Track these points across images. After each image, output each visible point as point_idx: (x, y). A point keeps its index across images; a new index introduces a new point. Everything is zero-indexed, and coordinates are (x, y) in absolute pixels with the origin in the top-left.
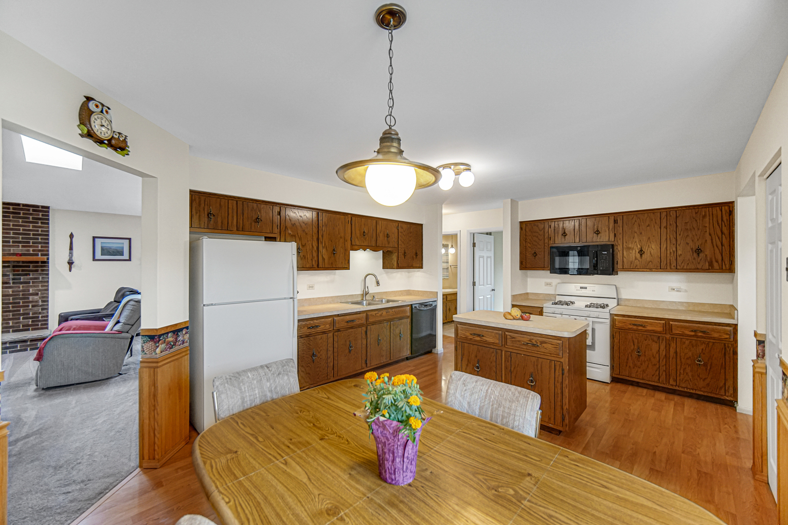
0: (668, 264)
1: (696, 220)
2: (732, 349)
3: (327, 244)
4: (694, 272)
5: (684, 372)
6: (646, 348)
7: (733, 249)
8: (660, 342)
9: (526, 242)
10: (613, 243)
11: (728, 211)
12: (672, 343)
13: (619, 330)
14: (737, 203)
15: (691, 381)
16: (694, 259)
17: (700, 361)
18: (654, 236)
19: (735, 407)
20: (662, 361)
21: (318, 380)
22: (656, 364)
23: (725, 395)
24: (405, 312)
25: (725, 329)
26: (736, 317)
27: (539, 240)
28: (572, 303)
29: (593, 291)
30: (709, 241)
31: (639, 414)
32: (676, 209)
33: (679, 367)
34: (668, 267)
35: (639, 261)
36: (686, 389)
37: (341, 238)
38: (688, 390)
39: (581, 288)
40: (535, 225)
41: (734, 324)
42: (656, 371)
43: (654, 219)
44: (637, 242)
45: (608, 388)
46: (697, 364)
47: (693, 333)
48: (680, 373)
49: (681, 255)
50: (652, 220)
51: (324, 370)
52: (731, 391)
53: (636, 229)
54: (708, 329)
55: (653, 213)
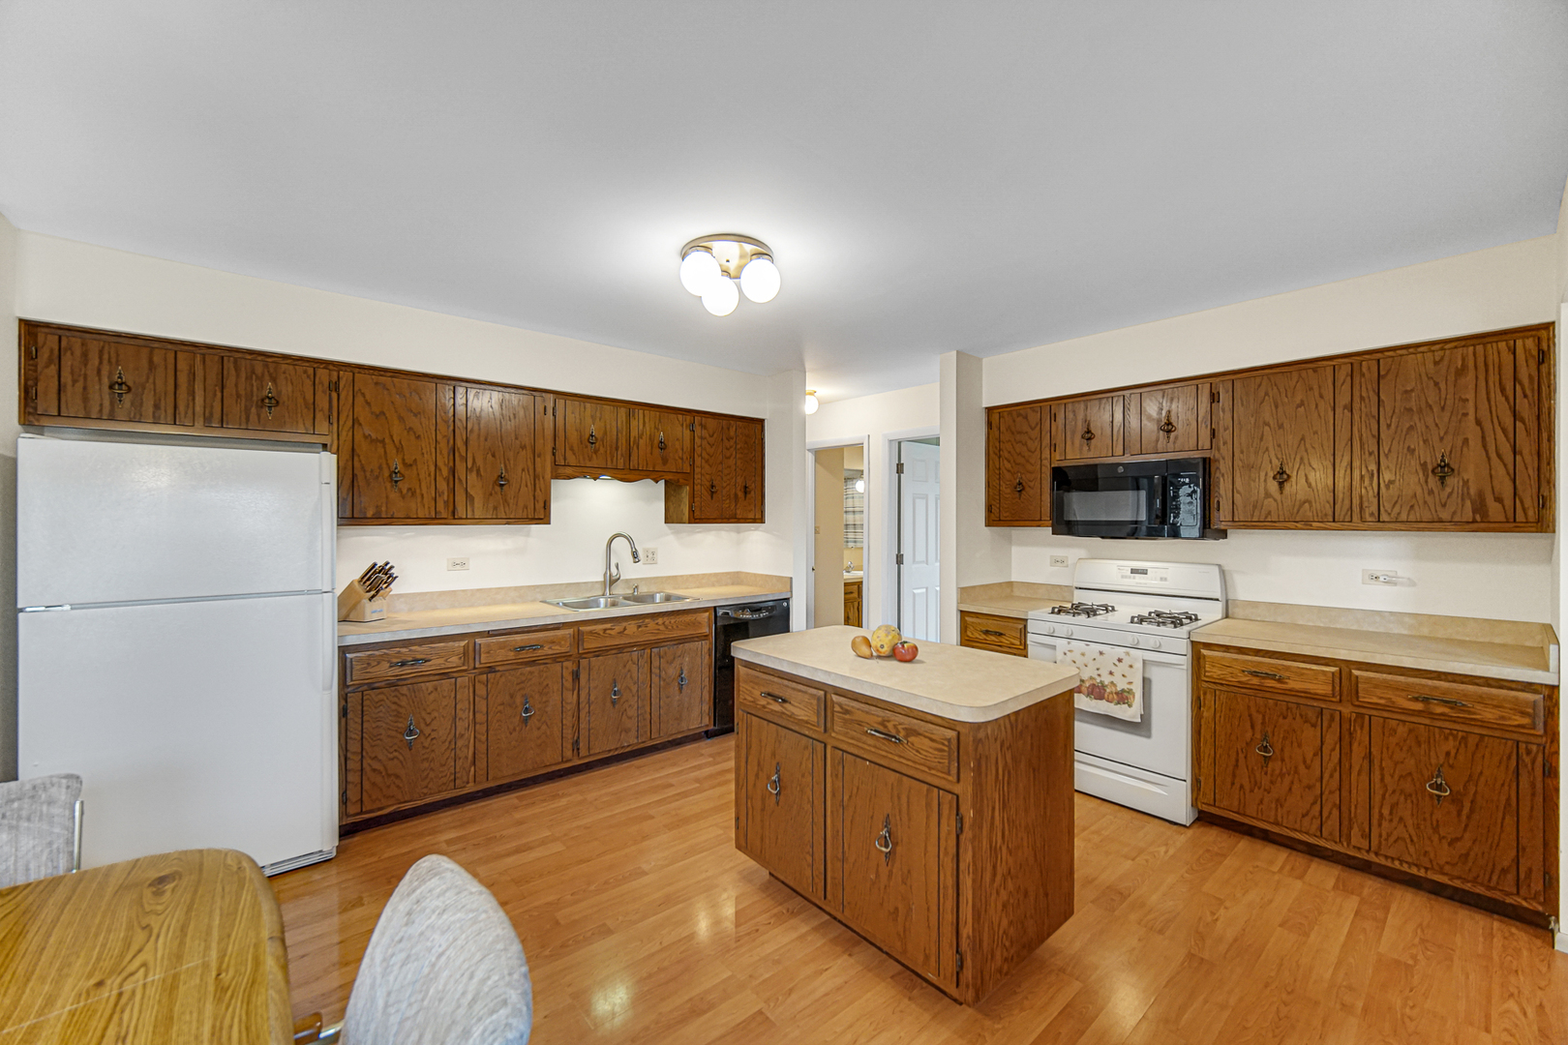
0: (1356, 509)
1: (1436, 384)
2: (1540, 759)
3: (480, 462)
4: (1430, 530)
5: (1391, 813)
6: (1285, 738)
7: (1549, 464)
8: (1325, 724)
9: (999, 457)
10: (1206, 455)
11: (1535, 352)
12: (1358, 728)
13: (1215, 687)
14: (1560, 325)
15: (1412, 841)
16: (1431, 492)
17: (1439, 787)
18: (1315, 433)
19: (1552, 931)
20: (1331, 776)
21: (425, 791)
22: (1314, 786)
23: (1518, 893)
24: (696, 624)
25: (1517, 698)
26: (1553, 663)
27: (1029, 451)
28: (1107, 609)
29: (1161, 579)
30: (1475, 443)
31: (1235, 940)
32: (1379, 355)
33: (1377, 799)
34: (1356, 518)
35: (1275, 500)
36: (1397, 863)
37: (523, 447)
38: (1405, 865)
39: (1133, 571)
40: (1019, 415)
41: (1546, 686)
42: (1314, 803)
43: (1316, 387)
44: (1271, 449)
45: (1182, 839)
46: (1431, 796)
47: (1419, 706)
48: (1381, 815)
49: (1391, 482)
50: (1311, 389)
51: (442, 765)
52: (1537, 886)
53: (1267, 415)
54: (1465, 695)
55: (1315, 370)
